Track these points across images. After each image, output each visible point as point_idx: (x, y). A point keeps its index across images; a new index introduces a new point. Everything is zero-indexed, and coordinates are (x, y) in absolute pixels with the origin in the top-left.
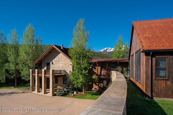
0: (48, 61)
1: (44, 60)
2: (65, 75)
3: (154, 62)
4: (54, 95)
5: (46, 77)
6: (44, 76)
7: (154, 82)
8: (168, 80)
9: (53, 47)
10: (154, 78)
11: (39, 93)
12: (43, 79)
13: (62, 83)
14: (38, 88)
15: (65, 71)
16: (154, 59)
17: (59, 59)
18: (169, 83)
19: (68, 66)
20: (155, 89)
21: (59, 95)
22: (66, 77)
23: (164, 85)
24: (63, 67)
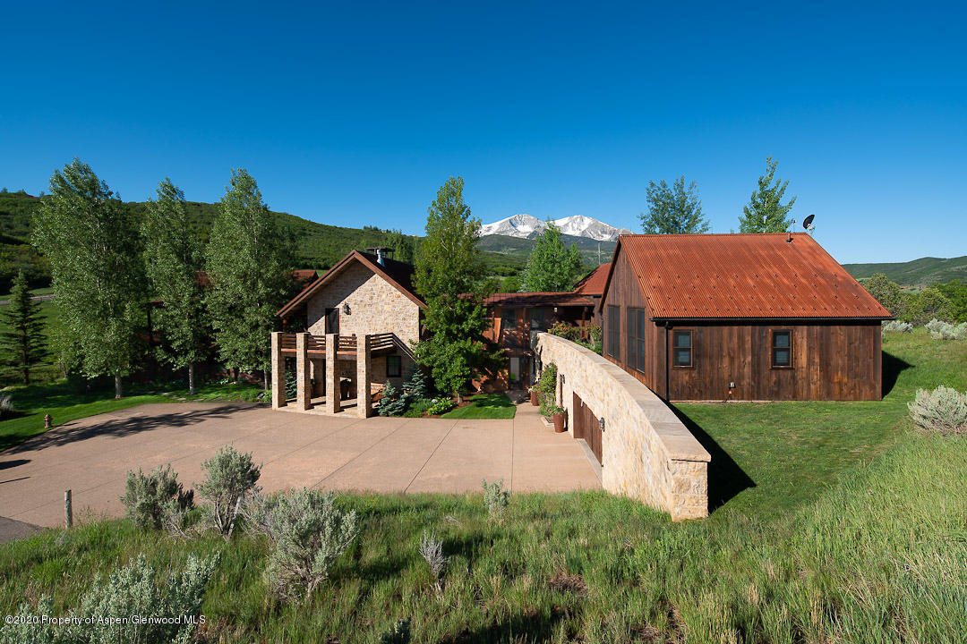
0: (327, 304)
1: (316, 301)
2: (394, 349)
3: (671, 338)
4: (372, 413)
5: (339, 358)
6: (332, 355)
7: (672, 373)
8: (693, 368)
9: (356, 261)
10: (670, 367)
11: (310, 412)
12: (330, 364)
13: (385, 375)
14: (308, 396)
15: (394, 336)
16: (671, 332)
17: (372, 298)
18: (695, 374)
19: (404, 319)
20: (672, 385)
21: (391, 413)
22: (398, 354)
23: (687, 378)
24: (387, 324)
